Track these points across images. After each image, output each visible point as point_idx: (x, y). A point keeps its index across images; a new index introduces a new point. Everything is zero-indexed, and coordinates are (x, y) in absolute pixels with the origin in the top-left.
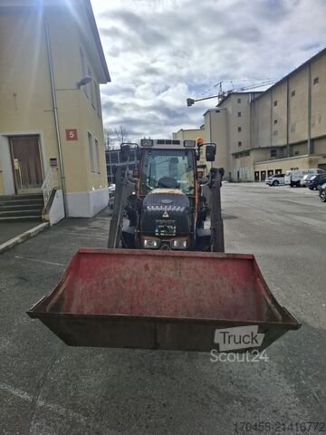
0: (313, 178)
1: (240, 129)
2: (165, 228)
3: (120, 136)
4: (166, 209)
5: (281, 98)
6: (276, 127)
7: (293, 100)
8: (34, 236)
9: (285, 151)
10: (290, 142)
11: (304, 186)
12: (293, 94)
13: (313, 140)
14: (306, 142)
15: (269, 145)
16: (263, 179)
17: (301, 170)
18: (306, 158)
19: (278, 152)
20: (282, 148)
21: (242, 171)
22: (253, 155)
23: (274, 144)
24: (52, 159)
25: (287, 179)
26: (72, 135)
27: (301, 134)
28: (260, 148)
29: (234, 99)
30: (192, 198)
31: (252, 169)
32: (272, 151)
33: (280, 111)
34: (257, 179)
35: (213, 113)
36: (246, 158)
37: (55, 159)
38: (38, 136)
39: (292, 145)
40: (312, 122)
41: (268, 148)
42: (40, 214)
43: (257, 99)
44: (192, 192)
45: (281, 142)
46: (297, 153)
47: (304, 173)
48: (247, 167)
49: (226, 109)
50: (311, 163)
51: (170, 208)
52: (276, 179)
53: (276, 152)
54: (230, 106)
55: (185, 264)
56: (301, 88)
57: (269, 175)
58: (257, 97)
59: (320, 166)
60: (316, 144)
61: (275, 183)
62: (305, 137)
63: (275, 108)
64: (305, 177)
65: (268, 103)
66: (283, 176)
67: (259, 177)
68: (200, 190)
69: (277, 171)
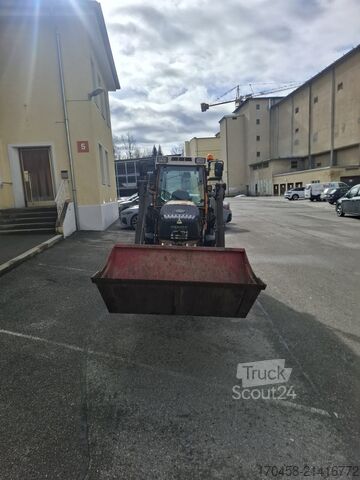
0: (333, 192)
1: (258, 138)
2: (179, 233)
3: (127, 145)
4: (180, 217)
5: (303, 104)
6: (297, 136)
7: (316, 107)
8: (51, 247)
9: (307, 162)
10: (312, 153)
11: (324, 200)
12: (316, 100)
13: (336, 151)
14: (328, 153)
15: (290, 156)
16: (282, 193)
17: (323, 183)
18: (326, 170)
19: (299, 163)
20: (303, 159)
21: (261, 184)
22: (272, 167)
23: (295, 155)
24: (62, 172)
25: (307, 193)
26: (83, 147)
27: (324, 144)
28: (280, 159)
29: (252, 104)
30: (202, 210)
31: (271, 182)
32: (293, 163)
33: (301, 119)
34: (276, 193)
35: (230, 121)
36: (265, 170)
37: (66, 172)
38: (49, 147)
39: (314, 156)
40: (335, 131)
41: (288, 159)
42: (54, 226)
43: (278, 105)
44: (203, 204)
45: (302, 152)
46: (319, 165)
47: (325, 186)
48: (265, 180)
49: (244, 115)
50: (332, 175)
51: (183, 217)
52: (296, 192)
53: (297, 164)
54: (247, 112)
55: (195, 256)
56: (324, 93)
57: (289, 189)
58: (278, 103)
59: (343, 179)
60: (340, 155)
61: (294, 198)
62: (328, 147)
63: (296, 115)
64: (326, 191)
65: (289, 109)
66: (303, 189)
67: (278, 190)
68: (209, 202)
69: (297, 184)
